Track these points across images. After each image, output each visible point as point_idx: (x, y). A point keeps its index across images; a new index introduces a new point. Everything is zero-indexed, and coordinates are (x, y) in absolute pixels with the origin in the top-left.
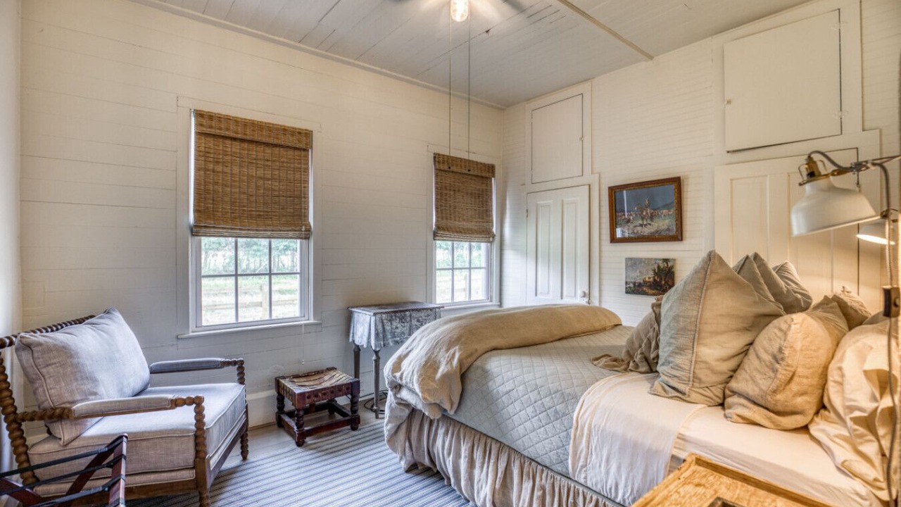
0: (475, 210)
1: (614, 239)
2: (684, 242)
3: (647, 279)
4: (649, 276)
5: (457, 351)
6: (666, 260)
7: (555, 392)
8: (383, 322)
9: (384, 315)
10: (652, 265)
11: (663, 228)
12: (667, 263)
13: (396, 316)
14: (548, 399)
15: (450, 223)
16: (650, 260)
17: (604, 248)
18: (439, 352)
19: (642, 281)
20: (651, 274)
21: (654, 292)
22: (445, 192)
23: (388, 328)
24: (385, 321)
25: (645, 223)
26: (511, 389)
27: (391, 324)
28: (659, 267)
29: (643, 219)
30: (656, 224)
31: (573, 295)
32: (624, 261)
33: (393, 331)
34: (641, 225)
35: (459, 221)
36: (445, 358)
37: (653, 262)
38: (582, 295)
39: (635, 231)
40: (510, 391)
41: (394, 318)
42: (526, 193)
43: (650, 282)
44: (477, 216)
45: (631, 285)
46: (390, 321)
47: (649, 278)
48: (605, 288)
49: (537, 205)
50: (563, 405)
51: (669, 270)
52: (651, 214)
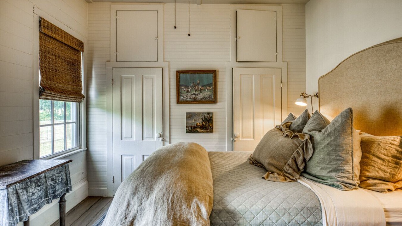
0: (70, 75)
1: (179, 102)
2: (217, 104)
3: (199, 124)
4: (199, 122)
5: (199, 203)
6: (208, 114)
7: (302, 210)
8: (17, 193)
9: (18, 185)
10: (201, 116)
11: (206, 96)
12: (209, 115)
13: (31, 182)
14: (298, 217)
15: (53, 84)
16: (200, 113)
17: (172, 107)
18: (181, 210)
19: (196, 125)
20: (201, 121)
21: (202, 130)
22: (48, 55)
23: (24, 197)
24: (20, 191)
25: (197, 93)
26: (264, 219)
27: (27, 192)
28: (205, 117)
29: (196, 91)
30: (203, 94)
31: (152, 136)
32: (185, 114)
33: (30, 199)
34: (195, 94)
35: (60, 83)
36: (192, 214)
37: (202, 114)
38: (159, 136)
39: (191, 98)
40: (263, 221)
41: (29, 184)
42: (111, 68)
43: (200, 125)
44: (72, 80)
45: (190, 128)
46: (25, 189)
47: (200, 123)
48: (173, 130)
49: (121, 77)
50: (312, 216)
51: (210, 118)
52: (201, 88)
